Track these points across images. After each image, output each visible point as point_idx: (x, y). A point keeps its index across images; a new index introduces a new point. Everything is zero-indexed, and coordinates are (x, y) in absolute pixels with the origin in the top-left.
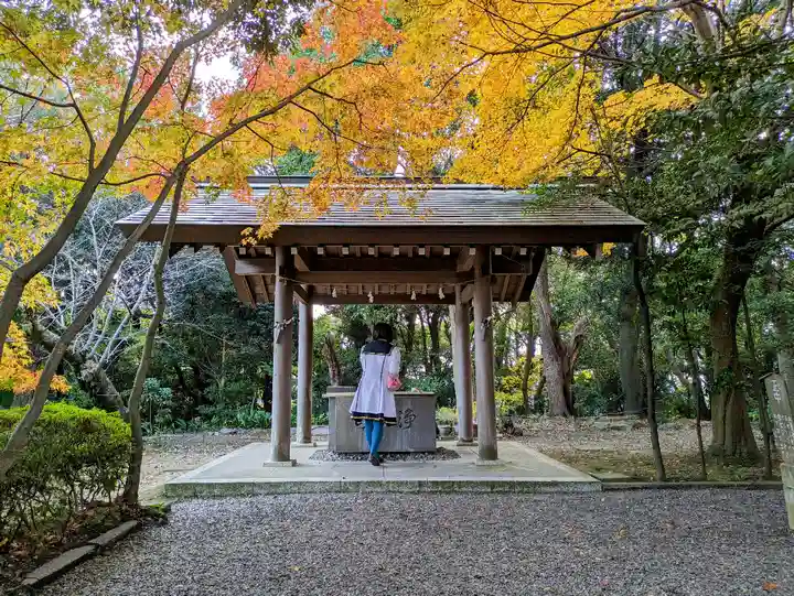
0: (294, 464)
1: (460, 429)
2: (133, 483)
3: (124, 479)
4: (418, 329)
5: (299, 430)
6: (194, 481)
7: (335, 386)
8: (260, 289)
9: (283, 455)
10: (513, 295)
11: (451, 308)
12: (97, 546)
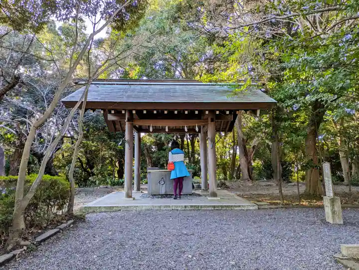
0: (134, 199)
1: (202, 186)
2: (71, 206)
3: (67, 204)
4: (186, 143)
5: (135, 186)
6: (93, 206)
7: (150, 167)
8: (118, 126)
9: (129, 196)
10: (225, 129)
11: (199, 134)
12: (60, 229)
